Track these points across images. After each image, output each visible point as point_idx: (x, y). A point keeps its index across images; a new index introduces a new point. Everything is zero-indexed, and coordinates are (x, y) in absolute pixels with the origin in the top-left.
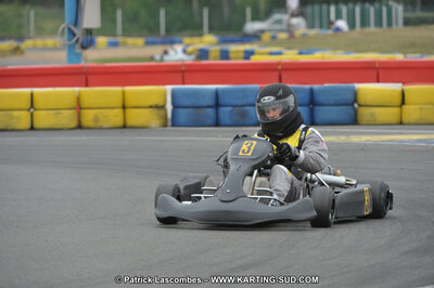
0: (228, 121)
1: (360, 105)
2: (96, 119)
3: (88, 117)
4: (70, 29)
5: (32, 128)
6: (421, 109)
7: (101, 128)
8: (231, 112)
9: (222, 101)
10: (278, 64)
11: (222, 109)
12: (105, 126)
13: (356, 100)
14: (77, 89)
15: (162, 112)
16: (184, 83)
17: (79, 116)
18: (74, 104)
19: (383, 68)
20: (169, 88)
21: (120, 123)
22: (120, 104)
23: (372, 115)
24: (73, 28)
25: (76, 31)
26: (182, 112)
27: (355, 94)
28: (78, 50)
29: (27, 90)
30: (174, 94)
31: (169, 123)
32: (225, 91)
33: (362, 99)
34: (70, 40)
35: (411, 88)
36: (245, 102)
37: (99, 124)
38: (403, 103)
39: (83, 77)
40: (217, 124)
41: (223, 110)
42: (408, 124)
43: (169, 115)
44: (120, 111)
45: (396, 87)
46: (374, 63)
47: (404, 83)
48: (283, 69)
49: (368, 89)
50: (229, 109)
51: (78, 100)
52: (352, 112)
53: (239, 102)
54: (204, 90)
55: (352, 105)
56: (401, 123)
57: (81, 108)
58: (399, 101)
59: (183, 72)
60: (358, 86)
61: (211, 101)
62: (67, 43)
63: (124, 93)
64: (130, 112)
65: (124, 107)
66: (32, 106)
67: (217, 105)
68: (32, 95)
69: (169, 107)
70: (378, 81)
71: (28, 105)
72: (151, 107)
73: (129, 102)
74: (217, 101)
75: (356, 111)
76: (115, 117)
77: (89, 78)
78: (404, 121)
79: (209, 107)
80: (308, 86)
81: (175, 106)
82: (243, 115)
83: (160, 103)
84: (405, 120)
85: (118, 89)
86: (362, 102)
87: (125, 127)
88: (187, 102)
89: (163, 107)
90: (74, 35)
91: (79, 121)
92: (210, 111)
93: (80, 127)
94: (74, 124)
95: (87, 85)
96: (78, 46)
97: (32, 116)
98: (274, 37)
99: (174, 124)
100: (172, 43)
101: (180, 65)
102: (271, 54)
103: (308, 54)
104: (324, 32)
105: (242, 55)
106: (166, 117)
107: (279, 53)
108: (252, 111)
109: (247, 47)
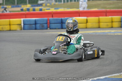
0: (39, 28)
2: (2, 28)
6: (92, 24)
7: (4, 31)
8: (40, 25)
10: (52, 12)
15: (20, 26)
16: (26, 18)
19: (81, 13)
20: (22, 19)
21: (9, 29)
26: (26, 26)
30: (24, 21)
31: (23, 29)
32: (38, 20)
36: (43, 23)
38: (87, 22)
40: (36, 29)
41: (37, 25)
45: (85, 18)
46: (78, 11)
47: (87, 17)
48: (53, 14)
53: (41, 23)
54: (32, 20)
56: (86, 28)
59: (26, 15)
61: (34, 23)
63: (10, 21)
64: (12, 26)
65: (10, 25)
67: (36, 24)
69: (22, 25)
70: (79, 16)
72: (17, 25)
73: (11, 23)
76: (7, 28)
79: (34, 24)
81: (24, 24)
82: (43, 26)
84: (88, 27)
85: (8, 20)
87: (10, 30)
88: (27, 23)
89: (20, 25)
92: (34, 26)
98: (46, 5)
99: (24, 29)
100: (18, 7)
101: (25, 13)
102: (47, 9)
103: (57, 9)
104: (60, 3)
105: (39, 10)
106: (21, 27)
107: (49, 9)
108: (45, 25)
109: (40, 8)
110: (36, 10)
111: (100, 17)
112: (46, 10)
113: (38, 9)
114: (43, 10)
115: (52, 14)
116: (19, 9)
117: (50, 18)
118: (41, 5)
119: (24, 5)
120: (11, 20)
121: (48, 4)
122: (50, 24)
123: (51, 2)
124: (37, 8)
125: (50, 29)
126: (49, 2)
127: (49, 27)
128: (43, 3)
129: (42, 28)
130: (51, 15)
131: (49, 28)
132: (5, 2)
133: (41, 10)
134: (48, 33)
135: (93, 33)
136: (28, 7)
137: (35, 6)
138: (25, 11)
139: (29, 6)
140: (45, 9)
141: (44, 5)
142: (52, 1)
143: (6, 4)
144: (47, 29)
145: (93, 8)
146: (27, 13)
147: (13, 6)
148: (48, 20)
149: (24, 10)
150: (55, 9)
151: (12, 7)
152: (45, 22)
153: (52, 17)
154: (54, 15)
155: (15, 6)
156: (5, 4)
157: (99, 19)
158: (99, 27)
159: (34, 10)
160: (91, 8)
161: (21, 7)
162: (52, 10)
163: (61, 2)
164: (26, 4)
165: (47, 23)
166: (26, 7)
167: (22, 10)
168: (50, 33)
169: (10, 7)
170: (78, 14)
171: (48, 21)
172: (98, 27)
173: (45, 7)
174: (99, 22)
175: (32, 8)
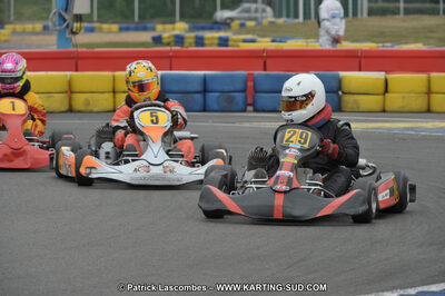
0: (215, 107)
1: (343, 93)
2: (87, 103)
3: (79, 101)
4: (60, 15)
6: (404, 97)
7: (91, 112)
8: (219, 97)
9: (210, 87)
10: (263, 51)
11: (210, 95)
12: (95, 109)
13: (340, 88)
14: (68, 73)
16: (171, 69)
17: (70, 99)
18: (66, 88)
19: (365, 57)
21: (110, 107)
22: (111, 89)
23: (356, 102)
24: (63, 14)
25: (66, 17)
27: (340, 81)
28: (68, 36)
32: (212, 77)
33: (346, 87)
34: (60, 25)
35: (391, 76)
36: (232, 89)
37: (90, 108)
38: (386, 91)
39: (73, 62)
40: (205, 109)
41: (212, 96)
42: (391, 112)
44: (110, 96)
45: (381, 75)
46: (356, 51)
47: (387, 72)
48: (267, 57)
49: (352, 77)
50: (217, 94)
51: (70, 83)
52: (336, 99)
53: (226, 88)
54: (193, 75)
55: (337, 92)
56: (384, 111)
57: (72, 92)
58: (382, 89)
59: (170, 57)
60: (342, 74)
61: (200, 88)
62: (58, 28)
63: (114, 77)
64: (118, 96)
65: (114, 92)
67: (205, 91)
70: (360, 70)
73: (118, 87)
74: (205, 87)
75: (340, 98)
76: (105, 101)
77: (80, 62)
78: (387, 109)
79: (197, 92)
82: (231, 100)
85: (110, 74)
86: (346, 90)
88: (175, 88)
90: (65, 21)
91: (70, 105)
92: (198, 97)
93: (71, 110)
94: (65, 108)
95: (77, 70)
96: (68, 31)
98: (242, 25)
100: (145, 29)
101: (168, 52)
102: (245, 41)
103: (281, 41)
104: (291, 21)
105: (216, 41)
107: (253, 41)
108: (239, 97)
109: (222, 34)
110: (206, 42)
111: (434, 75)
112: (240, 42)
113: (212, 38)
114: (230, 43)
115: (264, 58)
116: (146, 37)
117: (256, 73)
118: (226, 24)
119: (164, 23)
120: (119, 74)
121: (251, 24)
122: (256, 92)
123: (259, 15)
124: (211, 36)
125: (256, 110)
126: (253, 15)
127: (250, 105)
128: (232, 19)
129: (228, 107)
130: (261, 61)
131: (250, 108)
132: (98, 9)
133: (224, 42)
134: (247, 125)
135: (408, 129)
136: (177, 32)
137: (203, 28)
138: (168, 44)
139: (180, 27)
140: (236, 41)
141: (235, 24)
142: (264, 11)
143: (102, 20)
144: (245, 111)
145: (406, 43)
146: (174, 51)
147: (124, 25)
148: (250, 77)
149: (165, 41)
150: (273, 41)
151: (121, 29)
152: (240, 86)
153: (265, 69)
154: (269, 62)
155: (132, 26)
156: (99, 16)
157: (429, 80)
158: (429, 111)
159: (200, 41)
160: (400, 43)
161: (154, 29)
162: (265, 44)
163: (296, 16)
164: (173, 22)
165: (244, 91)
166: (174, 29)
167: (158, 40)
168: (256, 124)
169: (115, 27)
170: (356, 61)
171: (250, 84)
172: (424, 107)
173: (239, 33)
174: (429, 92)
175: (192, 35)
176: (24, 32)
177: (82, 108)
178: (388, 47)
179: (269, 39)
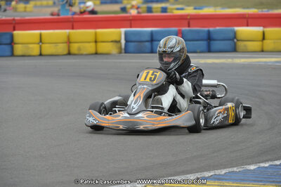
1: (238, 40)
2: (79, 49)
3: (74, 48)
5: (41, 55)
6: (274, 43)
7: (82, 55)
9: (155, 38)
10: (187, 15)
11: (155, 43)
12: (85, 53)
13: (235, 37)
14: (67, 31)
15: (118, 45)
16: (131, 27)
17: (69, 47)
18: (66, 40)
19: (251, 18)
20: (123, 30)
21: (93, 51)
22: (94, 40)
23: (245, 46)
26: (132, 45)
27: (235, 33)
28: (68, 8)
29: (37, 32)
30: (126, 34)
31: (123, 51)
32: (156, 32)
33: (239, 36)
34: (62, 1)
35: (269, 30)
37: (81, 52)
38: (264, 39)
39: (71, 24)
40: (152, 51)
42: (267, 52)
43: (123, 46)
44: (93, 44)
45: (260, 29)
46: (245, 15)
47: (264, 27)
48: (191, 19)
49: (242, 30)
51: (69, 37)
52: (233, 44)
55: (233, 40)
56: (262, 51)
57: (70, 42)
58: (261, 37)
59: (131, 20)
60: (237, 29)
61: (148, 38)
62: (61, 3)
64: (100, 45)
65: (96, 42)
66: (41, 41)
67: (152, 41)
68: (41, 35)
69: (123, 42)
70: (248, 26)
71: (38, 41)
72: (112, 41)
73: (100, 39)
74: (152, 38)
75: (235, 44)
76: (90, 48)
77: (74, 24)
79: (147, 41)
80: (206, 29)
81: (127, 41)
83: (117, 39)
84: (265, 49)
85: (92, 31)
86: (239, 38)
87: (96, 53)
88: (133, 39)
89: (119, 42)
91: (69, 51)
92: (148, 44)
93: (69, 54)
94: (66, 52)
95: (73, 28)
96: (67, 5)
97: (41, 47)
99: (126, 52)
100: (116, 3)
101: (129, 17)
103: (199, 9)
105: (160, 10)
106: (121, 48)
107: (182, 9)
109: (163, 5)
110: (154, 10)
113: (157, 8)
114: (168, 11)
115: (188, 20)
116: (116, 7)
117: (183, 29)
120: (99, 31)
130: (186, 22)
133: (164, 10)
135: (277, 62)
137: (152, 2)
140: (173, 9)
145: (277, 9)
146: (133, 16)
147: (104, 1)
148: (180, 30)
150: (195, 9)
151: (102, 3)
153: (189, 26)
154: (191, 22)
155: (108, 1)
159: (150, 10)
160: (272, 9)
161: (121, 3)
162: (190, 11)
167: (124, 9)
169: (98, 2)
170: (245, 20)
173: (173, 4)
175: (145, 6)
176: (42, 6)
177: (76, 52)
178: (265, 11)
179: (192, 8)
